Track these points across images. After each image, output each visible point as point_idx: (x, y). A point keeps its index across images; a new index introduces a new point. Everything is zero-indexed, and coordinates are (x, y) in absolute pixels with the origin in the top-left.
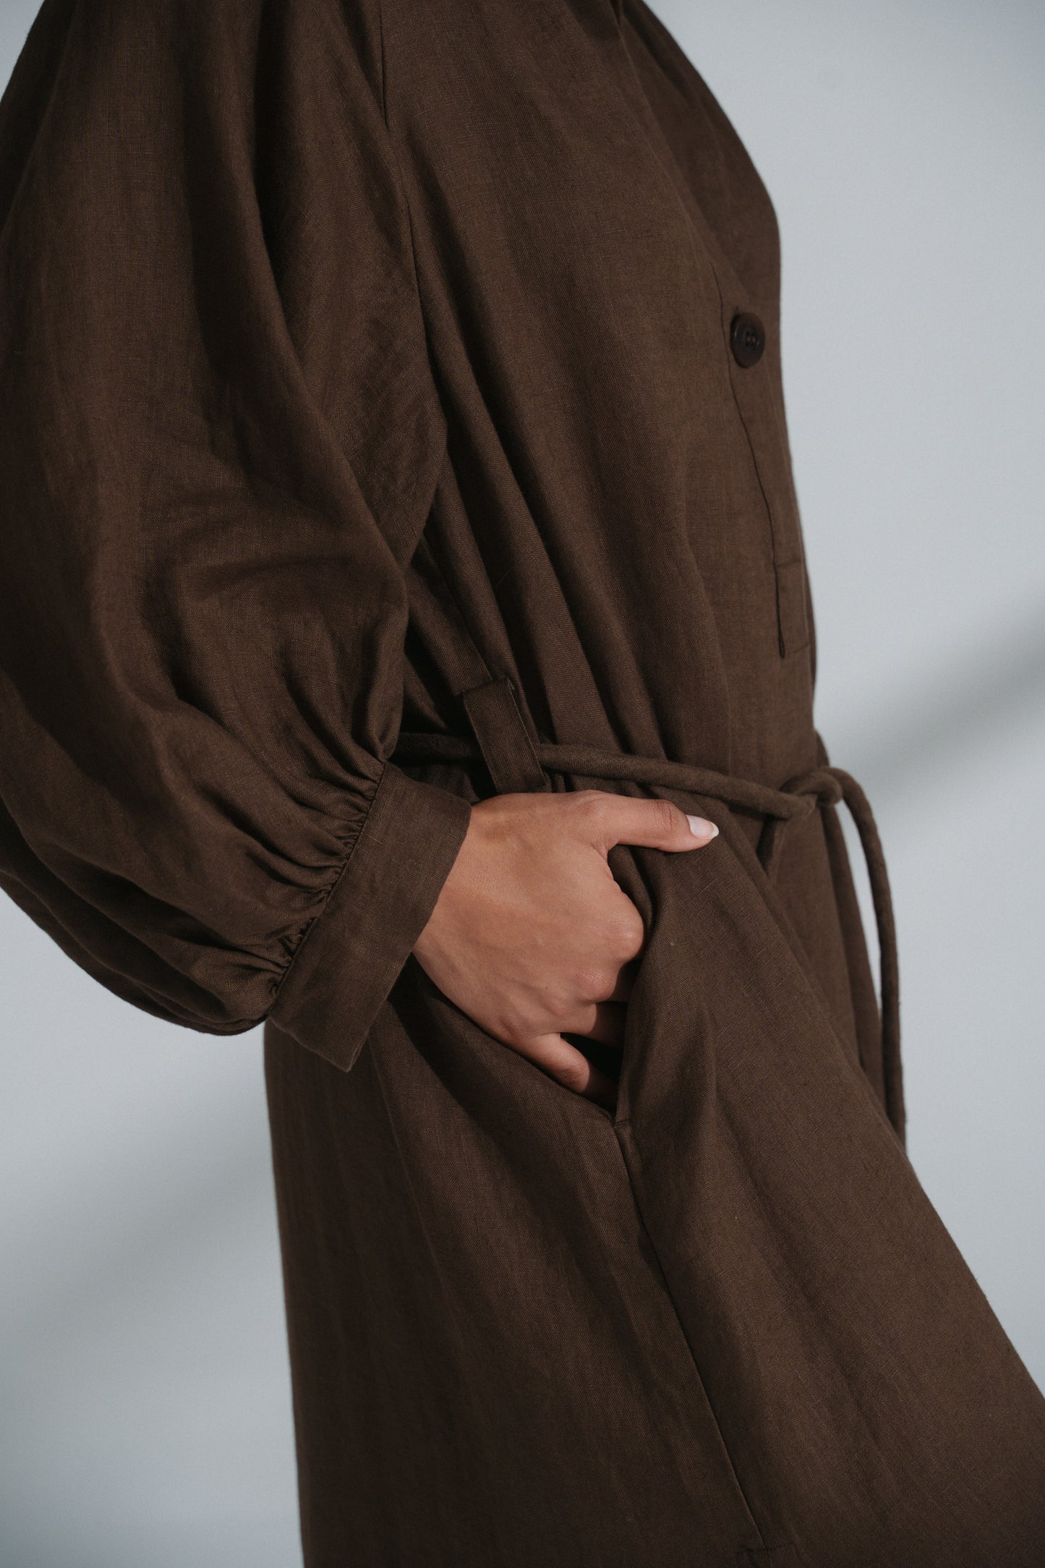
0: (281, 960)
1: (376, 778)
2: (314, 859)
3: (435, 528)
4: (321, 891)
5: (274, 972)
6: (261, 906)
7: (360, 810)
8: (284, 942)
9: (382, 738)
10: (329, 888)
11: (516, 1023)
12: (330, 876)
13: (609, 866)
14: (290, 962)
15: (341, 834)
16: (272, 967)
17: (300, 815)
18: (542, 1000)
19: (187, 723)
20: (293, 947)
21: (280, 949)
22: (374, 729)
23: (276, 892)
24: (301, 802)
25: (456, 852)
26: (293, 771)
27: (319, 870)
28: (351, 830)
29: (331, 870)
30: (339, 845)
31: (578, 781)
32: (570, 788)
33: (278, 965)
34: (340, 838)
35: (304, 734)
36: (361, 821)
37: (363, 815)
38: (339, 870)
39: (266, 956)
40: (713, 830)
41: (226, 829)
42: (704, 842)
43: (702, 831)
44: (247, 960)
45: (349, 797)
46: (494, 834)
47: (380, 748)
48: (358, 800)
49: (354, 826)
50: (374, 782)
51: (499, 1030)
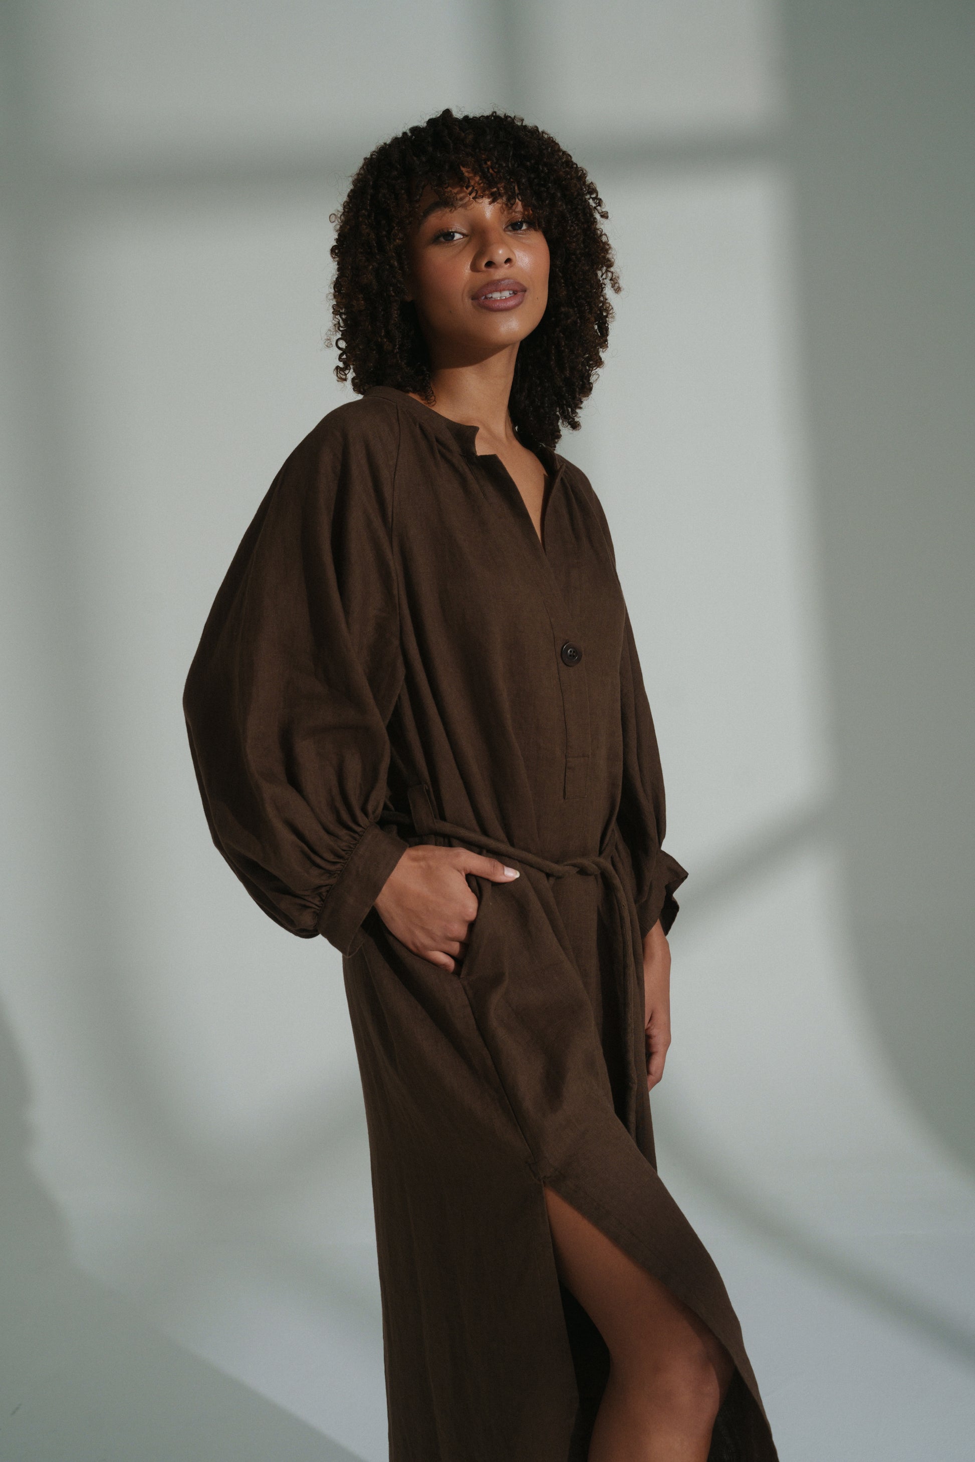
0: (318, 903)
1: (365, 827)
2: (331, 858)
3: (397, 713)
4: (335, 874)
5: (315, 909)
6: (306, 875)
7: (355, 839)
8: (320, 895)
9: (374, 812)
10: (339, 872)
11: (419, 944)
12: (338, 866)
13: (467, 882)
14: (322, 904)
15: (345, 848)
16: (314, 906)
17: (326, 837)
18: (430, 934)
19: (289, 795)
20: (324, 898)
21: (319, 899)
22: (370, 808)
23: (315, 871)
24: (328, 832)
25: (397, 862)
26: (329, 819)
27: (334, 863)
28: (350, 847)
29: (340, 864)
30: (343, 853)
31: (454, 841)
32: (450, 845)
33: (317, 905)
34: (344, 850)
35: (339, 804)
36: (356, 844)
37: (356, 842)
38: (343, 864)
39: (312, 900)
40: (516, 873)
41: (292, 837)
42: (511, 880)
43: (511, 874)
44: (303, 902)
45: (352, 834)
46: (415, 859)
47: (371, 816)
48: (356, 836)
49: (352, 846)
50: (364, 829)
51: (412, 947)
